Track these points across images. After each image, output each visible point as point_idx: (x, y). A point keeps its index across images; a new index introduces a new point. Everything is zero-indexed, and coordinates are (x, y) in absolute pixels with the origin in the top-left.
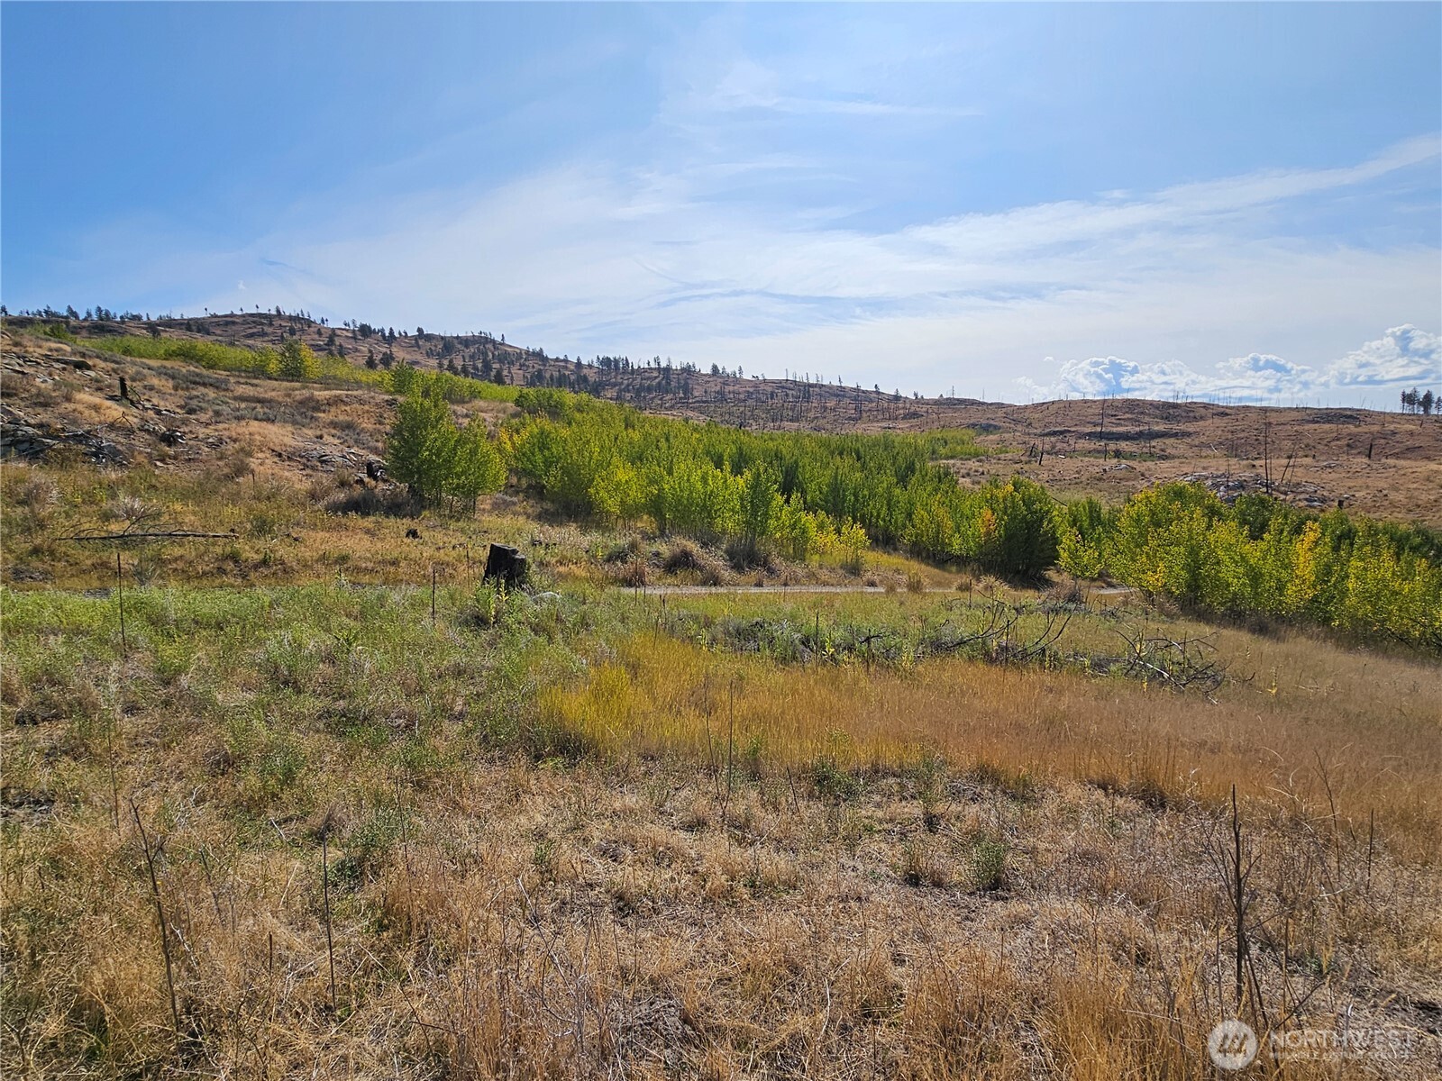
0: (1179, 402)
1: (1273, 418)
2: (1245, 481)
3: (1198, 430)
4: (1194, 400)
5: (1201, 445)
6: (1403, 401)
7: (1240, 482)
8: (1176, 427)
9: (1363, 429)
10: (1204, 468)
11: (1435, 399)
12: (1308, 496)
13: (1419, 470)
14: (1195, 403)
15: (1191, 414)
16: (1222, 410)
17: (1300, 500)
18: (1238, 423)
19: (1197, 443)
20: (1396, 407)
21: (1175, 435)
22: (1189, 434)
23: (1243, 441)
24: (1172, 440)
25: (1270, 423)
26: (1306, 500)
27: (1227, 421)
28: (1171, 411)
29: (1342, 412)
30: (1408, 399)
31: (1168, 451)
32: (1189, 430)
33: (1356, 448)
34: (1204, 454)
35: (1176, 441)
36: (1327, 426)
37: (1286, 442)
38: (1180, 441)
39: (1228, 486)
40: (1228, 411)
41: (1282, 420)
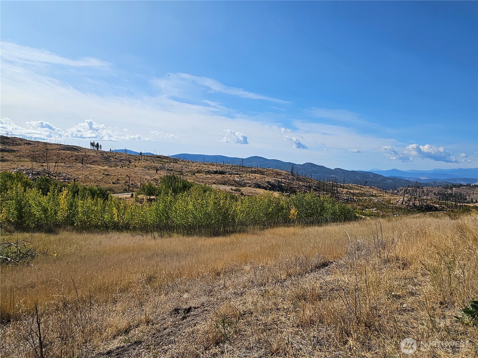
0: (9, 136)
1: (49, 147)
2: (40, 171)
3: (18, 149)
4: (16, 137)
5: (20, 156)
6: (91, 144)
7: (38, 172)
8: (8, 148)
9: (80, 153)
10: (22, 166)
11: (100, 146)
12: (63, 178)
13: (97, 168)
14: (16, 138)
15: (15, 143)
16: (29, 142)
17: (61, 179)
18: (35, 148)
19: (18, 155)
20: (89, 147)
21: (8, 151)
22: (14, 151)
23: (38, 155)
24: (6, 153)
25: (48, 149)
26: (63, 179)
27: (31, 147)
28: (5, 140)
29: (72, 147)
30: (92, 144)
31: (5, 158)
32: (14, 149)
33: (78, 160)
34: (22, 160)
35: (9, 154)
36: (68, 152)
37: (54, 157)
38: (10, 154)
39: (33, 174)
40: (31, 143)
41: (52, 148)
